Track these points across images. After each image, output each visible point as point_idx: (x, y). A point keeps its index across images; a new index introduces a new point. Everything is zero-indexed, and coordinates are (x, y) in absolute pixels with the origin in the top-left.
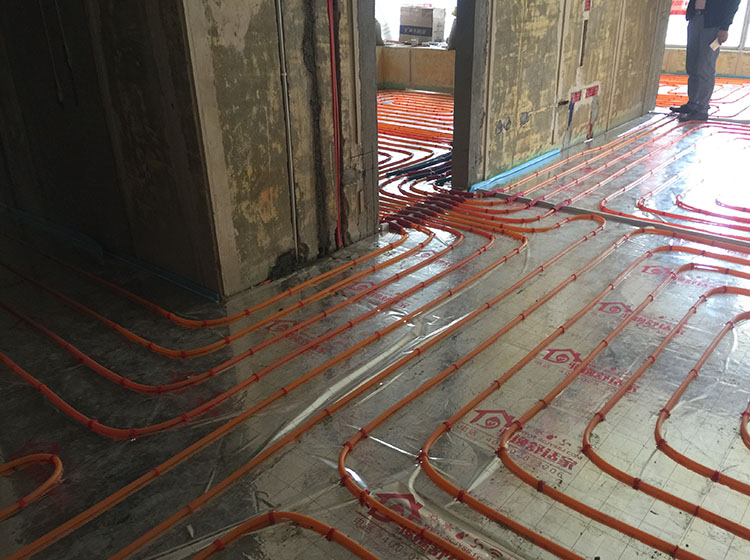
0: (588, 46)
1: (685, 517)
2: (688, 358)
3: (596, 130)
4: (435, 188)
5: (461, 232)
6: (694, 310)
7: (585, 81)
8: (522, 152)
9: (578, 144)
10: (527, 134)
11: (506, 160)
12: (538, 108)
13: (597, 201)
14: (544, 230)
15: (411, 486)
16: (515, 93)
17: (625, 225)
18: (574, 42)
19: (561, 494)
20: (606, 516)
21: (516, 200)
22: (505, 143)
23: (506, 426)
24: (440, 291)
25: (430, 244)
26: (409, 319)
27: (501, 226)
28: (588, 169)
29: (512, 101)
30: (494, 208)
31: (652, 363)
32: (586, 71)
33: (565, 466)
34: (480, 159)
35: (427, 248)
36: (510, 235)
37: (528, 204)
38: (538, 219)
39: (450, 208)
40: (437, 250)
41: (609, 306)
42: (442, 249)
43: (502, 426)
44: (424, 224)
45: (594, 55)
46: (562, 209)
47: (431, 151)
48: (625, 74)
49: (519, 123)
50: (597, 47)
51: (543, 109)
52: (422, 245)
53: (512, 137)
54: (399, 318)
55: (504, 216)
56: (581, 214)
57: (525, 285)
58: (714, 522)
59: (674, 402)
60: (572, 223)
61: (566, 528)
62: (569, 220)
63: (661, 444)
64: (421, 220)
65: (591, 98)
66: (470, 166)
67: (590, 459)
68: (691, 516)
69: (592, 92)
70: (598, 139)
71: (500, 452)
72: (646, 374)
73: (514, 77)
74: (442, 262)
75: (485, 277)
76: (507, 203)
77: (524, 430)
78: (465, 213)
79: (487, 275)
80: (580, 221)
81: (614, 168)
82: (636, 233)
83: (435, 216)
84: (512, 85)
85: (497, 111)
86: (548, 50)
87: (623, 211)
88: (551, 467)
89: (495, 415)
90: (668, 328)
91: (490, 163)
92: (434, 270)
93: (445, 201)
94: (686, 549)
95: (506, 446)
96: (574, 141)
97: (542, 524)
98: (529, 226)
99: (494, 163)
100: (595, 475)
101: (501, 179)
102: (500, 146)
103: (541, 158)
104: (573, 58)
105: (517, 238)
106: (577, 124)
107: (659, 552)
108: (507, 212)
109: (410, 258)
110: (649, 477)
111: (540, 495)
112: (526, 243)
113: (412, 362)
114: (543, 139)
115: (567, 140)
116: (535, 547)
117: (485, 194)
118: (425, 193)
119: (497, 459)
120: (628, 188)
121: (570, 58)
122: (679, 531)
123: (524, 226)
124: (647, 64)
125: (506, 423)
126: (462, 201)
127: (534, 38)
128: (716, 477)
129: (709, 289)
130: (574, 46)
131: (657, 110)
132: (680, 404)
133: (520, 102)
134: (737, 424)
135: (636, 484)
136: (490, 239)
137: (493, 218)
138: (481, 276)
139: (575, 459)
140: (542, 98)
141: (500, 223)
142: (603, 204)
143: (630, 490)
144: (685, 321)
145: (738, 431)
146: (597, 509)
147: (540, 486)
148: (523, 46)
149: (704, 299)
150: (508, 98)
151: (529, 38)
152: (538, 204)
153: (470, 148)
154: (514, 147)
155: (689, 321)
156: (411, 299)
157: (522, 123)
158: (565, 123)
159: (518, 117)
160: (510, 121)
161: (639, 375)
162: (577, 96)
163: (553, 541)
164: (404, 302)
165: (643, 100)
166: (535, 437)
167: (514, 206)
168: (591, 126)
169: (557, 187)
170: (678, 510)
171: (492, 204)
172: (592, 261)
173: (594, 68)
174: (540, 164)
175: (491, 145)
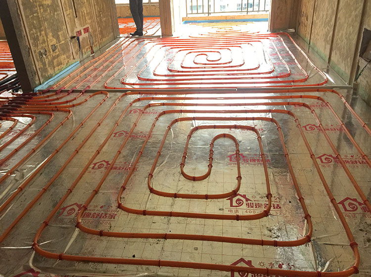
0: (77, 7)
1: (167, 219)
2: (155, 147)
3: (95, 49)
4: (13, 94)
5: (34, 115)
6: (154, 125)
7: (81, 25)
8: (58, 66)
9: (88, 57)
10: (58, 56)
11: (50, 71)
12: (59, 41)
13: (102, 84)
14: (79, 104)
15: (31, 264)
16: (44, 35)
17: (118, 93)
18: (69, 6)
19: (112, 233)
20: (134, 234)
21: (62, 91)
22: (47, 62)
23: (79, 210)
24: (27, 151)
25: (16, 127)
26: (12, 172)
27: (56, 107)
28: (95, 69)
29: (44, 40)
30: (50, 98)
31: (141, 155)
32: (80, 20)
33: (111, 218)
34: (35, 73)
35: (15, 129)
36: (62, 111)
37: (68, 92)
38: (75, 99)
39: (25, 104)
40: (21, 129)
41: (118, 134)
42: (24, 127)
43: (76, 211)
44: (10, 116)
45: (82, 12)
46: (86, 92)
47: (6, 74)
48: (101, 20)
49: (51, 51)
50: (82, 7)
51: (63, 42)
52: (11, 128)
53: (50, 58)
54: (5, 174)
55: (56, 102)
56: (96, 92)
57: (75, 135)
58: (178, 216)
59: (153, 169)
60: (92, 98)
61: (118, 248)
62: (91, 97)
63: (152, 191)
64: (8, 114)
65: (87, 33)
66: (30, 79)
67: (122, 210)
68: (169, 217)
69: (86, 30)
70: (97, 53)
71: (78, 225)
72: (140, 160)
73: (41, 27)
74: (25, 134)
75: (52, 136)
76: (57, 94)
77: (88, 209)
78: (34, 105)
79: (53, 135)
80: (97, 96)
81: (108, 67)
82: (123, 95)
83: (16, 110)
84: (40, 31)
85: (36, 46)
86: (55, 10)
87: (115, 87)
88: (105, 222)
89: (71, 207)
90: (145, 136)
91: (42, 75)
92: (22, 140)
93: (20, 100)
94: (170, 233)
95: (80, 221)
96: (85, 56)
97: (105, 252)
98: (71, 104)
99: (44, 74)
100: (126, 216)
101: (50, 82)
102: (44, 64)
103: (70, 67)
104: (71, 14)
105: (66, 111)
106: (84, 47)
107: (159, 239)
108: (58, 99)
109: (5, 137)
110: (149, 207)
111: (102, 238)
112: (71, 113)
113: (18, 196)
114: (68, 57)
115: (81, 56)
116: (104, 265)
117: (43, 92)
118: (7, 98)
119: (77, 229)
120: (115, 75)
121: (69, 14)
122: (166, 226)
123: (68, 104)
124: (109, 14)
125: (78, 209)
126: (31, 98)
127: (46, 5)
128: (175, 196)
129: (158, 114)
130: (69, 8)
131: (121, 35)
132: (156, 169)
133: (48, 40)
134: (179, 170)
135: (145, 213)
136: (51, 115)
137: (50, 104)
138: (50, 137)
139: (116, 213)
140: (60, 36)
141: (54, 106)
142: (106, 85)
143: (143, 217)
144: (151, 131)
145: (180, 172)
146: (129, 232)
147: (101, 234)
148: (40, 9)
149: (157, 119)
150: (41, 38)
151: (42, 5)
152: (73, 91)
153: (27, 68)
154: (53, 64)
155: (153, 131)
156: (11, 160)
157: (53, 51)
158: (77, 47)
159: (50, 48)
160: (46, 51)
161: (137, 162)
162: (79, 33)
163: (112, 257)
164: (6, 163)
165: (113, 32)
166: (94, 210)
167: (61, 95)
168: (92, 47)
169: (82, 81)
170: (163, 217)
171: (48, 96)
172: (106, 114)
173: (84, 18)
174: (71, 70)
175: (39, 65)
